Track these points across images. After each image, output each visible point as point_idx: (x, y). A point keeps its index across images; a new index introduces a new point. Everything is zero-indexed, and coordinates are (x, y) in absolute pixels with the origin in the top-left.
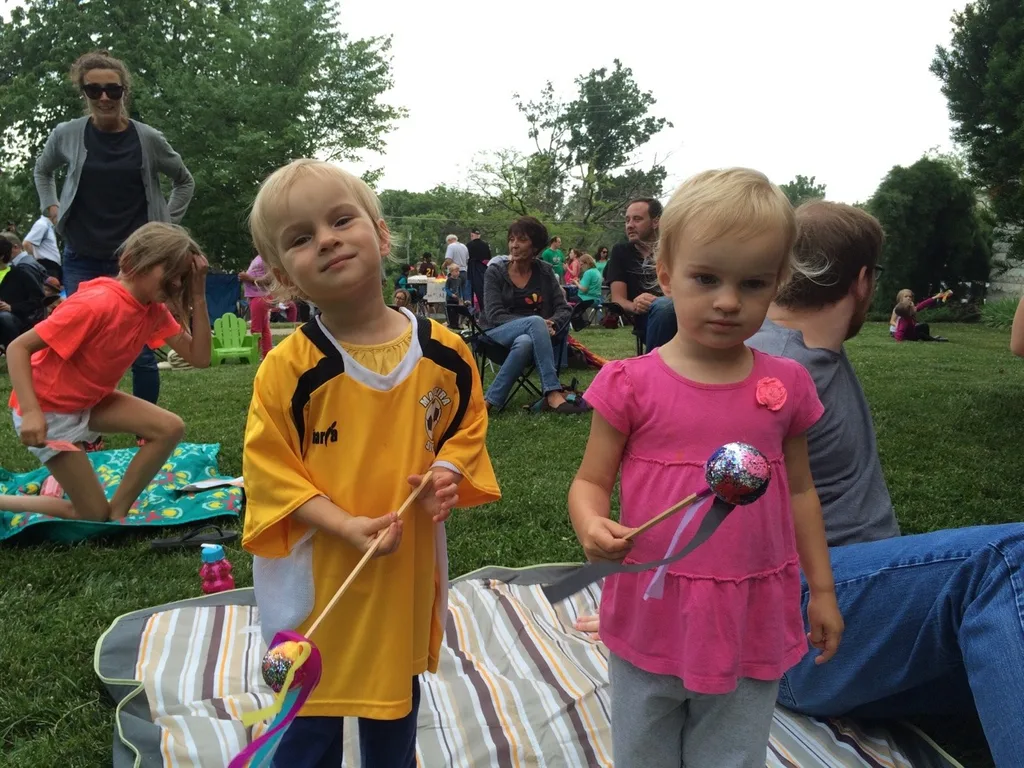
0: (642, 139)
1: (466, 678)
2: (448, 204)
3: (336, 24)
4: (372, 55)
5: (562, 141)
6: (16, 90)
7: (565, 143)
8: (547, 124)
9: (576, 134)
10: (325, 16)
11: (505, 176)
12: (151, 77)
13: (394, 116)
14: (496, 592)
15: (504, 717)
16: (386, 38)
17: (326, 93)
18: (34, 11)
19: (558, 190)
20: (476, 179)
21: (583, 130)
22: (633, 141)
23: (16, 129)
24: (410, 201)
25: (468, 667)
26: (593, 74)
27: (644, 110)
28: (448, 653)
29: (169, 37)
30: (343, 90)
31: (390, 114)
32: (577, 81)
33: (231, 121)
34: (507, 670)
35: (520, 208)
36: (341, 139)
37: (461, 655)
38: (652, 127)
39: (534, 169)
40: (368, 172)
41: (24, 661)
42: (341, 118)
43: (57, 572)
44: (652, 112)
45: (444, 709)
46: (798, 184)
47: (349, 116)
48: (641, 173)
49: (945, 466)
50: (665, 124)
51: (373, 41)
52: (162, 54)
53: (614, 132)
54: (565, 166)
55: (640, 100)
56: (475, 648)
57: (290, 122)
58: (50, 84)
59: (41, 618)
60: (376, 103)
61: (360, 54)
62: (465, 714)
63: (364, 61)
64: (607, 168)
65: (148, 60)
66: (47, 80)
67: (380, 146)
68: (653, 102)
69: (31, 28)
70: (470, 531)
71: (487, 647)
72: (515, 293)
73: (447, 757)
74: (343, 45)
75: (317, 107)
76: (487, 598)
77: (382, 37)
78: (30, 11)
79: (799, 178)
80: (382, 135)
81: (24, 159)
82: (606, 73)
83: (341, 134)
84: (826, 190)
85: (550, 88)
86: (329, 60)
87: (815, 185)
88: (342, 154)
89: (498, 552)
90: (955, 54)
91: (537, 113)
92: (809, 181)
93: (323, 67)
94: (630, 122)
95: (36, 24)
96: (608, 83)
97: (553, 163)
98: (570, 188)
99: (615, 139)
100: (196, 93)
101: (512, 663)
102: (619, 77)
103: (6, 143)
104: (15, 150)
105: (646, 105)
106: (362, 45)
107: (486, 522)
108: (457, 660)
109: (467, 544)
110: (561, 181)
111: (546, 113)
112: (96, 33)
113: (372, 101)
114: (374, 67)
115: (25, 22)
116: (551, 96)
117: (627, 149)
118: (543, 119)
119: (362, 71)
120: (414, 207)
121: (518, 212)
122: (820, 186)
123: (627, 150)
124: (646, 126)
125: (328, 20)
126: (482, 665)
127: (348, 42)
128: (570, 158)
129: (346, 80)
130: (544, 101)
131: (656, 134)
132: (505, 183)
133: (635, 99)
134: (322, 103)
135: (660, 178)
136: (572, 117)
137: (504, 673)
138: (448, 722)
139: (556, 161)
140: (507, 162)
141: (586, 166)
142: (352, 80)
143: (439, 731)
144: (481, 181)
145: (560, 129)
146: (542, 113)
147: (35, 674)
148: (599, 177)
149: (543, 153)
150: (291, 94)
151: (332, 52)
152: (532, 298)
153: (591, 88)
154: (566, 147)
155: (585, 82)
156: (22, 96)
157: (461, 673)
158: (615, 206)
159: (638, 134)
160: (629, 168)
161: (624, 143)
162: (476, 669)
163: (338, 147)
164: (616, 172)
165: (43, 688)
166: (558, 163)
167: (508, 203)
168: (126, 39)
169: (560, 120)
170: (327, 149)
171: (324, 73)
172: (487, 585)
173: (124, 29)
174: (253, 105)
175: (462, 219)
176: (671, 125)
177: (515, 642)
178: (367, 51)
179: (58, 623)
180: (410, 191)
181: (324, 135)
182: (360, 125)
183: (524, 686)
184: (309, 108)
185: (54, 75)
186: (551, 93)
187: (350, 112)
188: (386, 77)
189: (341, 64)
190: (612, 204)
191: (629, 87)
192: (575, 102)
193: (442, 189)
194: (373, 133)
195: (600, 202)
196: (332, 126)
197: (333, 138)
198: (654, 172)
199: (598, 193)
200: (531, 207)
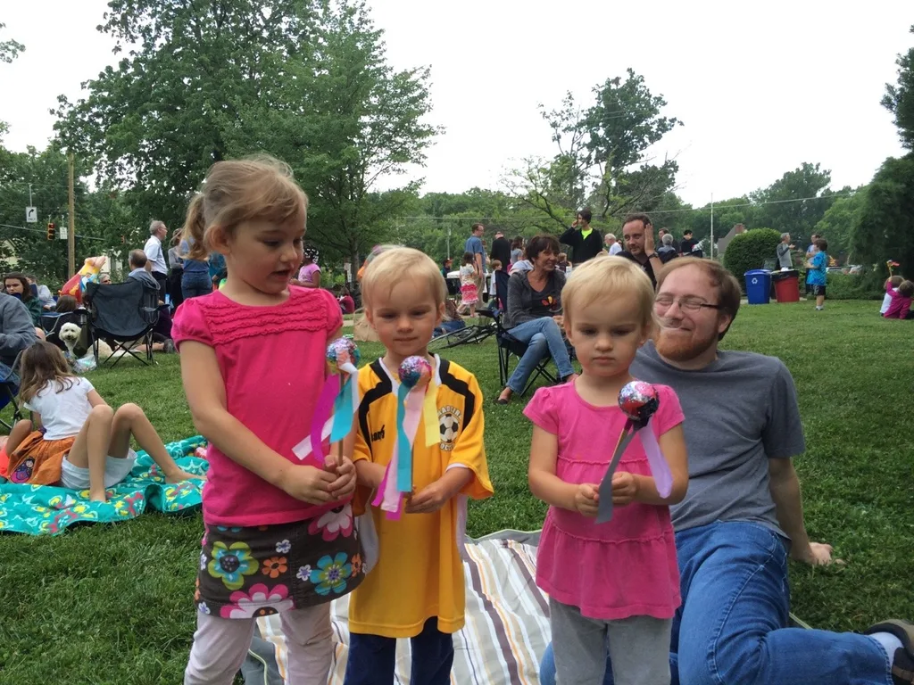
0: (655, 137)
1: (486, 614)
2: (481, 203)
3: (383, 60)
4: (414, 83)
5: (582, 143)
6: (125, 128)
7: (584, 145)
8: (568, 129)
9: (594, 136)
10: (373, 53)
11: (531, 178)
12: (232, 111)
13: (433, 133)
14: (512, 551)
15: (513, 642)
16: (426, 68)
17: (375, 117)
18: (137, 61)
19: (579, 187)
20: (506, 183)
21: (601, 132)
22: (646, 140)
23: (125, 159)
24: (449, 201)
25: (488, 605)
26: (608, 83)
27: (656, 112)
28: (472, 594)
29: (247, 76)
30: (390, 114)
31: (430, 132)
32: (594, 89)
33: (297, 145)
34: (518, 609)
35: (545, 205)
36: (389, 156)
37: (483, 596)
38: (663, 126)
39: (557, 170)
40: (412, 182)
41: (172, 597)
42: (389, 138)
43: (187, 531)
44: (663, 112)
45: (469, 636)
46: (803, 170)
47: (395, 137)
48: (655, 167)
49: (902, 442)
50: (676, 122)
51: (414, 72)
52: (241, 93)
53: (629, 133)
54: (585, 165)
55: (652, 103)
56: (494, 592)
57: (345, 144)
58: (151, 120)
59: (178, 565)
60: (418, 123)
61: (404, 83)
62: (485, 640)
63: (406, 89)
64: (623, 165)
65: (229, 99)
66: (149, 118)
67: (422, 160)
68: (665, 104)
69: (134, 75)
70: (493, 499)
71: (503, 592)
72: (533, 295)
73: (472, 671)
74: (389, 76)
75: (369, 130)
76: (504, 554)
77: (422, 68)
78: (135, 61)
79: (805, 165)
80: (423, 150)
81: (132, 183)
82: (620, 81)
83: (389, 152)
84: (831, 175)
85: (570, 98)
86: (378, 89)
87: (821, 171)
88: (390, 169)
89: (514, 517)
90: (902, 89)
91: (558, 119)
92: (814, 167)
93: (373, 94)
94: (644, 123)
95: (139, 72)
96: (622, 89)
97: (575, 163)
98: (590, 185)
99: (629, 139)
100: (270, 125)
101: (522, 603)
102: (632, 84)
103: (117, 171)
104: (125, 176)
105: (658, 107)
106: (405, 75)
107: (506, 493)
108: (480, 600)
109: (490, 510)
110: (582, 178)
111: (567, 119)
112: (187, 77)
113: (414, 123)
114: (416, 94)
115: (131, 70)
116: (571, 104)
117: (642, 147)
118: (564, 125)
119: (406, 97)
120: (453, 206)
121: (543, 209)
122: (825, 171)
123: (641, 149)
124: (658, 126)
125: (376, 57)
126: (499, 605)
127: (393, 74)
128: (589, 158)
129: (392, 106)
130: (564, 109)
131: (668, 132)
132: (532, 184)
133: (648, 103)
134: (373, 126)
135: (673, 172)
136: (590, 123)
137: (516, 611)
138: (472, 645)
139: (577, 161)
140: (532, 166)
141: (604, 164)
142: (397, 105)
143: (465, 651)
144: (510, 184)
145: (580, 133)
146: (563, 120)
147: (180, 606)
148: (616, 175)
149: (565, 154)
150: (347, 121)
151: (380, 82)
152: (548, 301)
153: (607, 95)
154: (585, 148)
155: (601, 90)
156: (129, 133)
157: (482, 609)
158: (631, 200)
159: (651, 133)
160: (644, 164)
161: (639, 142)
162: (494, 607)
163: (387, 162)
164: (632, 168)
165: (187, 616)
166: (579, 163)
167: (535, 201)
168: (212, 81)
169: (580, 125)
170: (378, 165)
171: (374, 100)
172: (505, 545)
173: (210, 73)
174: (316, 132)
175: (494, 217)
176: (682, 124)
177: (525, 588)
178: (409, 80)
179: (191, 569)
180: (449, 193)
181: (375, 153)
182: (405, 143)
183: (530, 621)
184: (361, 132)
185: (155, 113)
186: (571, 101)
187: (395, 132)
188: (426, 101)
189: (388, 92)
190: (628, 198)
191: (642, 92)
192: (593, 108)
193: (477, 189)
194: (416, 149)
195: (617, 197)
196: (381, 146)
197: (382, 156)
198: (666, 165)
199: (615, 189)
200: (555, 204)
